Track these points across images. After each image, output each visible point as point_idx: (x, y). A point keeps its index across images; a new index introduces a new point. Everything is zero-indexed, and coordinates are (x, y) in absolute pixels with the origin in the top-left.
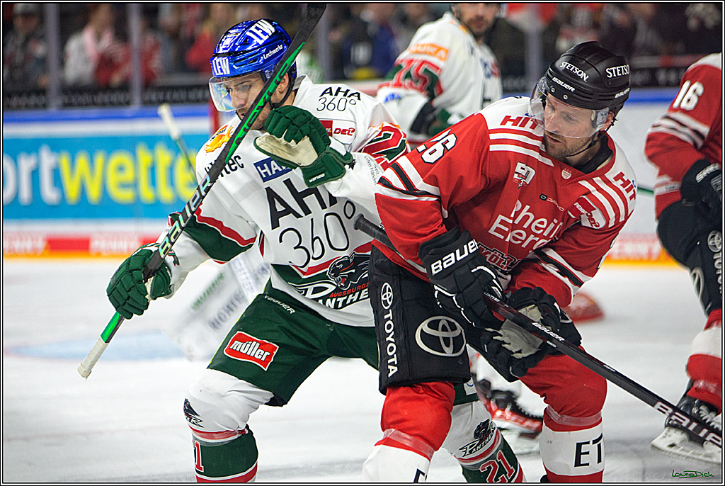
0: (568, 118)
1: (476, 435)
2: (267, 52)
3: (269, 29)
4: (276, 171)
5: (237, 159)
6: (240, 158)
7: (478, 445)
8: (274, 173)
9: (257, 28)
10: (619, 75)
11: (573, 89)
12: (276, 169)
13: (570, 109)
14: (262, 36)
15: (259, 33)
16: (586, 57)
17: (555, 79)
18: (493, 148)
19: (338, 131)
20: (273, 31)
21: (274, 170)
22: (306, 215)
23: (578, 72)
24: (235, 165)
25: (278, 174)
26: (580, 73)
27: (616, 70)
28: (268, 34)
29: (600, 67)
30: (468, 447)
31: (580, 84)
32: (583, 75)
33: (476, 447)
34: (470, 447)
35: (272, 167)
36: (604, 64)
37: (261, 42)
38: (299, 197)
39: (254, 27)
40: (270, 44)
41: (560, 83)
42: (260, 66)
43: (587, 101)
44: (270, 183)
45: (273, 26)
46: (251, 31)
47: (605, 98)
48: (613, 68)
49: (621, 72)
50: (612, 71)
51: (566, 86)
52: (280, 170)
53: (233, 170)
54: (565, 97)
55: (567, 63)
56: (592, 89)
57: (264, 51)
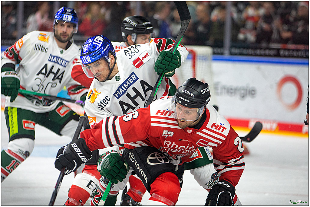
0: (187, 112)
1: (212, 178)
2: (104, 49)
3: (101, 39)
4: (122, 92)
5: (107, 98)
6: (107, 97)
7: (213, 182)
8: (121, 93)
9: (97, 40)
10: (206, 92)
11: (189, 101)
12: (122, 91)
13: (188, 109)
14: (99, 42)
15: (98, 41)
16: (192, 86)
17: (180, 97)
18: (152, 124)
19: (143, 58)
20: (103, 39)
21: (121, 92)
22: (137, 106)
23: (190, 94)
24: (106, 102)
25: (123, 93)
26: (191, 94)
27: (205, 90)
28: (101, 41)
29: (198, 90)
30: (209, 183)
31: (191, 99)
32: (192, 95)
33: (212, 183)
34: (210, 183)
35: (120, 91)
36: (200, 88)
37: (100, 45)
38: (133, 99)
39: (95, 40)
40: (103, 45)
41: (183, 99)
42: (103, 55)
43: (195, 105)
44: (120, 99)
45: (102, 37)
46: (95, 42)
47: (202, 103)
48: (204, 90)
49: (207, 91)
50: (203, 91)
51: (186, 100)
52: (124, 91)
53: (106, 104)
54: (186, 105)
55: (184, 90)
56: (197, 100)
57: (103, 48)
